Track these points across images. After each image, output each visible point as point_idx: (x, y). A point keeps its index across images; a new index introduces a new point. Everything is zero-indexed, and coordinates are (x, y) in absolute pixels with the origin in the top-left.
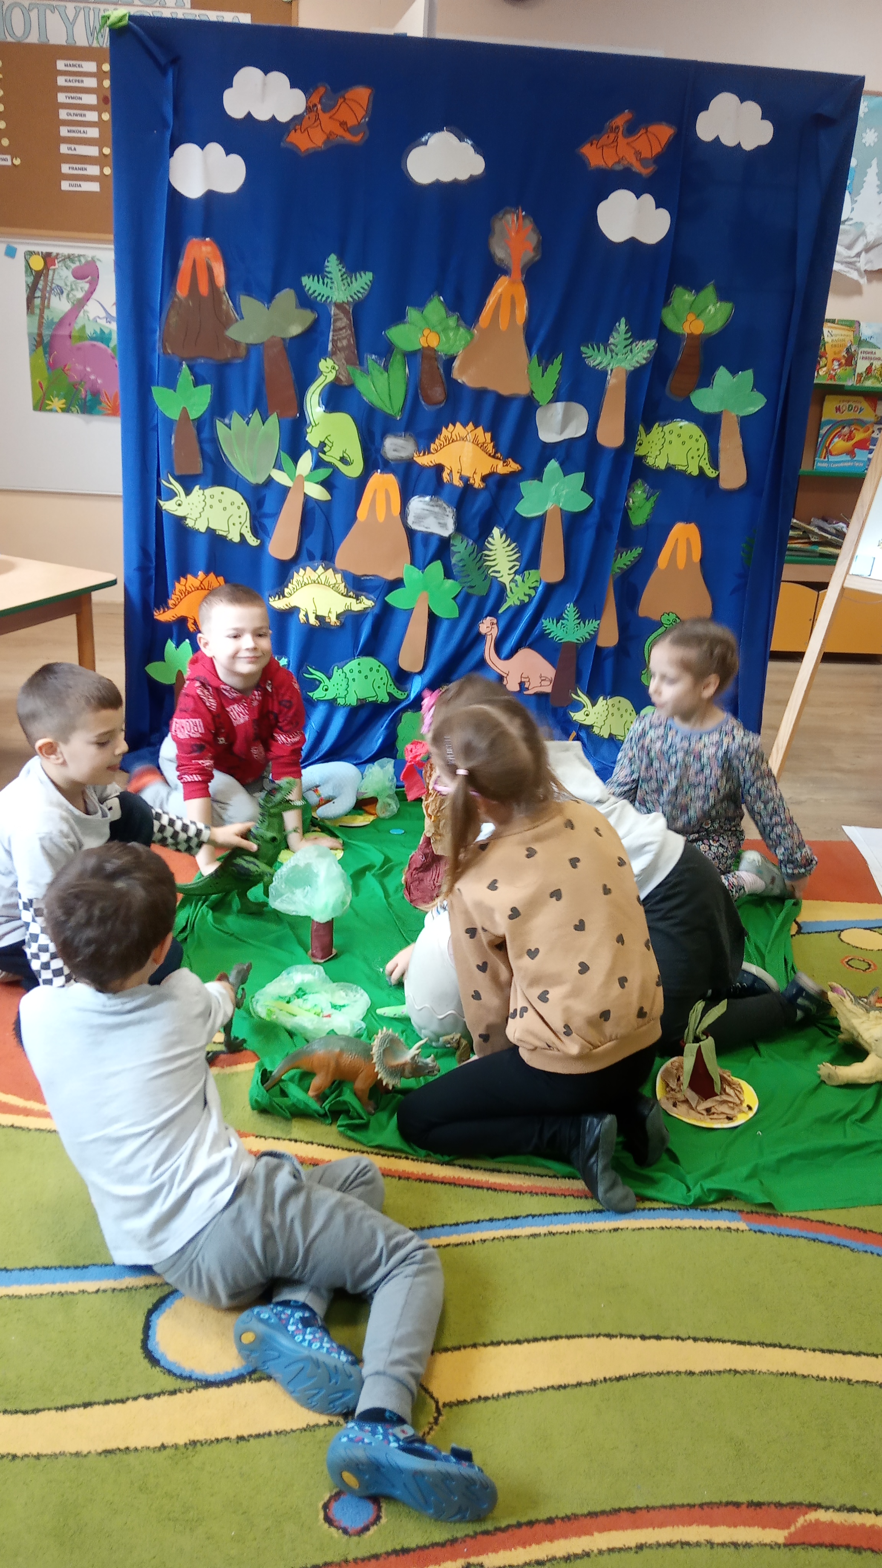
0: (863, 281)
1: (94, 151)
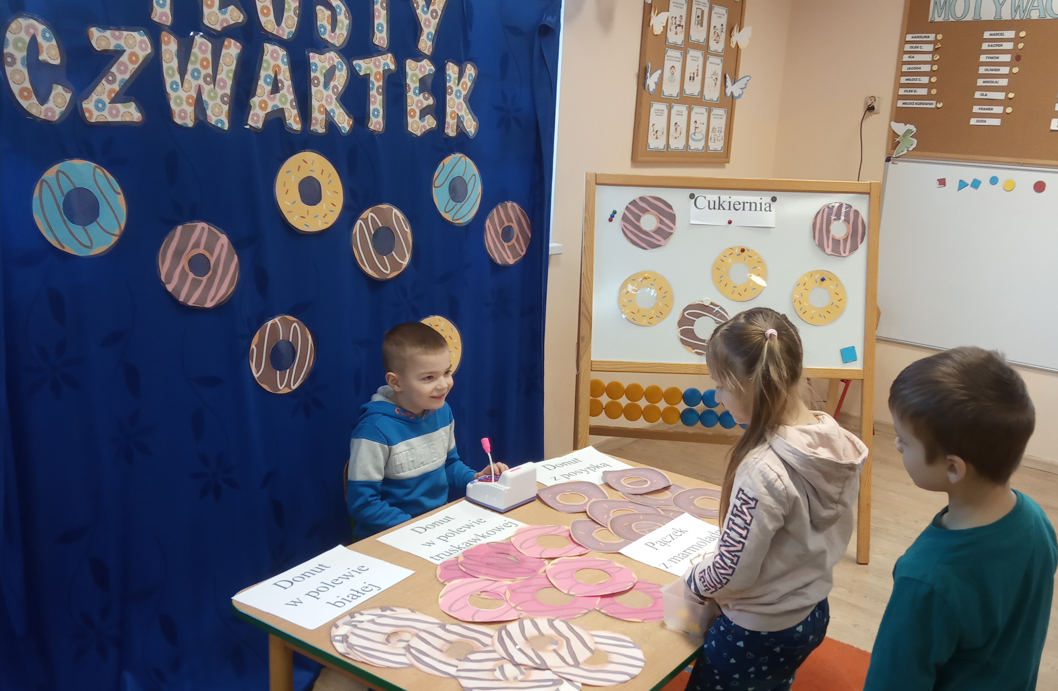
1: (1000, 96)
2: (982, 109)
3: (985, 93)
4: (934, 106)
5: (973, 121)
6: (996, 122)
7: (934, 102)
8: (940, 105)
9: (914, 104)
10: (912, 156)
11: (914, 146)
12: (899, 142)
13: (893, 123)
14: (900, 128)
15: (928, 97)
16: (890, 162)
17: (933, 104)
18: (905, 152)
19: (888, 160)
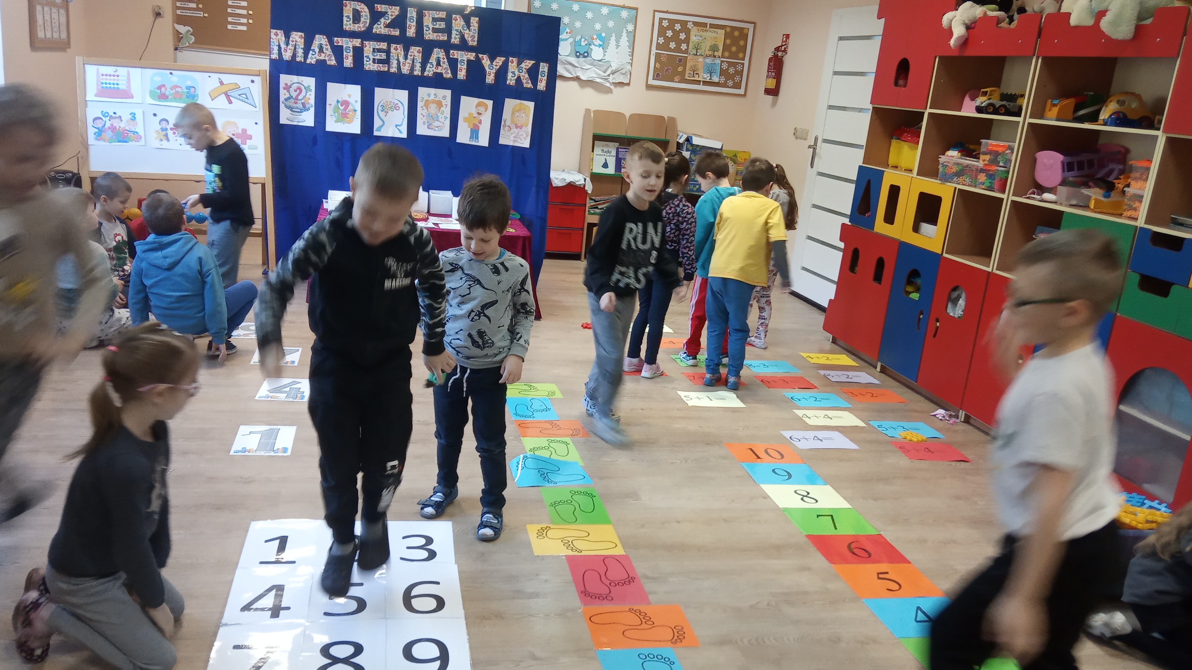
0: (612, 87)
1: (244, 12)
2: (234, 19)
3: (234, 9)
4: (202, 16)
5: (230, 27)
6: (244, 28)
7: (202, 13)
8: (206, 15)
9: (189, 13)
10: (191, 47)
11: (193, 41)
12: (182, 37)
13: (176, 26)
14: (183, 29)
15: (198, 9)
16: (178, 51)
17: (201, 14)
18: (187, 44)
19: (176, 49)
